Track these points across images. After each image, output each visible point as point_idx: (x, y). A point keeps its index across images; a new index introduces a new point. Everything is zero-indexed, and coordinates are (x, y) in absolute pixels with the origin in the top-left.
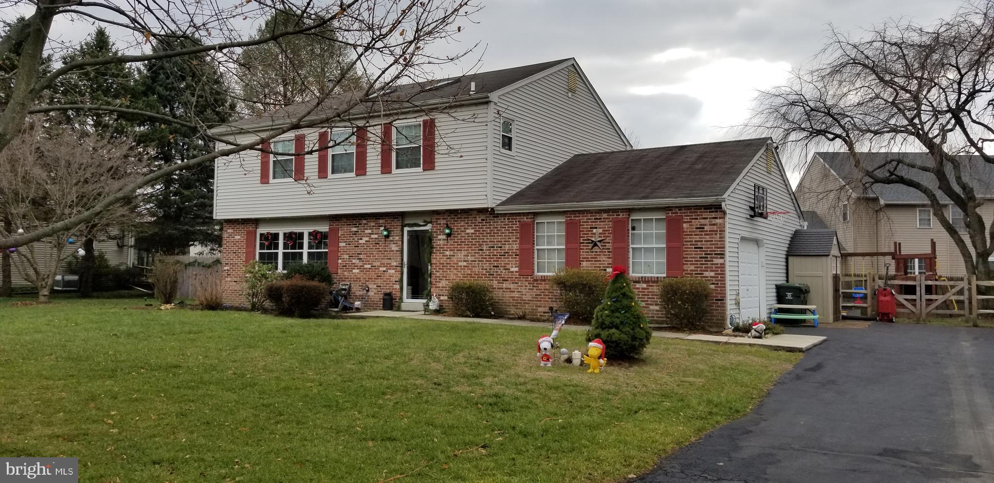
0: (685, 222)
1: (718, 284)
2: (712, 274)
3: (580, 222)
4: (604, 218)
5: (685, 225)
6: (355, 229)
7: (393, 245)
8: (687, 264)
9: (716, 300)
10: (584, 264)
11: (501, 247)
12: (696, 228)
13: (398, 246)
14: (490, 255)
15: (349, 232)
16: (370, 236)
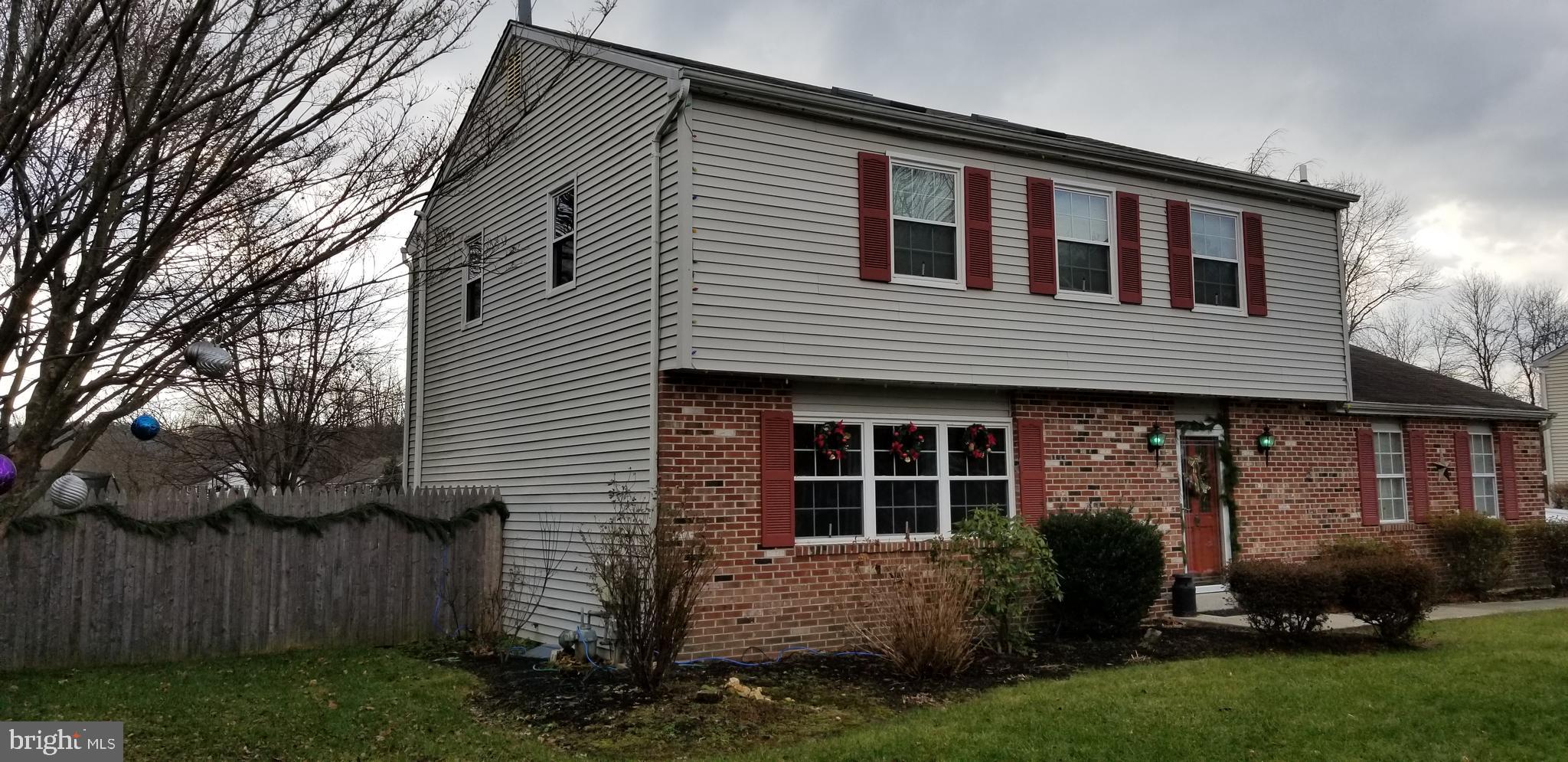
3: (1424, 436)
4: (1446, 432)
5: (1514, 447)
7: (1163, 469)
8: (1520, 501)
10: (1433, 503)
11: (1335, 475)
12: (1523, 452)
13: (1172, 470)
14: (1321, 490)
15: (1067, 434)
16: (1115, 446)
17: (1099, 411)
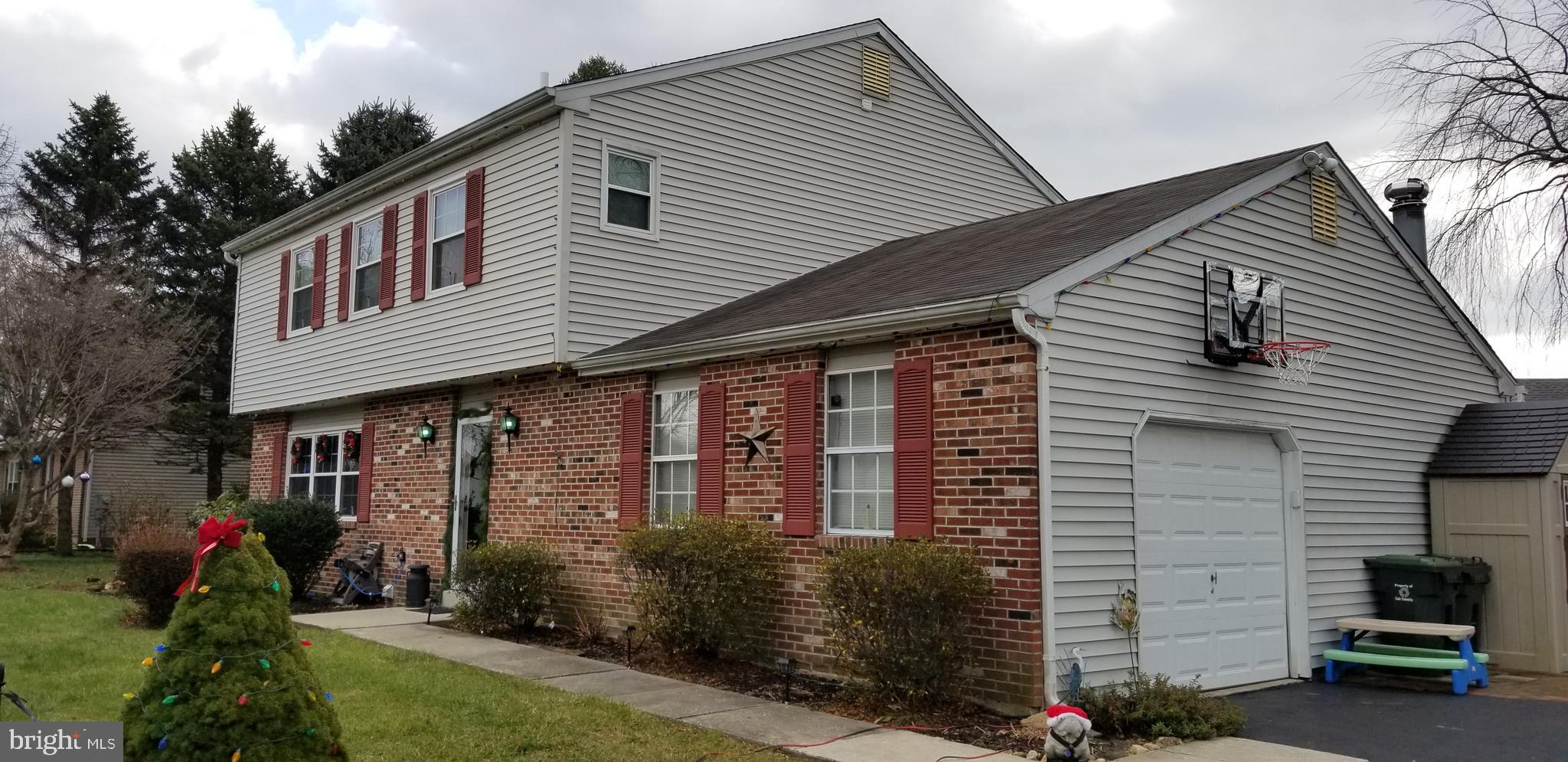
0: (939, 378)
1: (1015, 564)
2: (1001, 533)
3: (726, 391)
4: (772, 377)
5: (938, 387)
6: (393, 427)
7: (440, 460)
8: (942, 502)
9: (1013, 615)
10: (733, 501)
11: (592, 460)
12: (965, 394)
13: (446, 461)
14: (574, 480)
15: (387, 433)
16: (411, 441)
17: (405, 409)
